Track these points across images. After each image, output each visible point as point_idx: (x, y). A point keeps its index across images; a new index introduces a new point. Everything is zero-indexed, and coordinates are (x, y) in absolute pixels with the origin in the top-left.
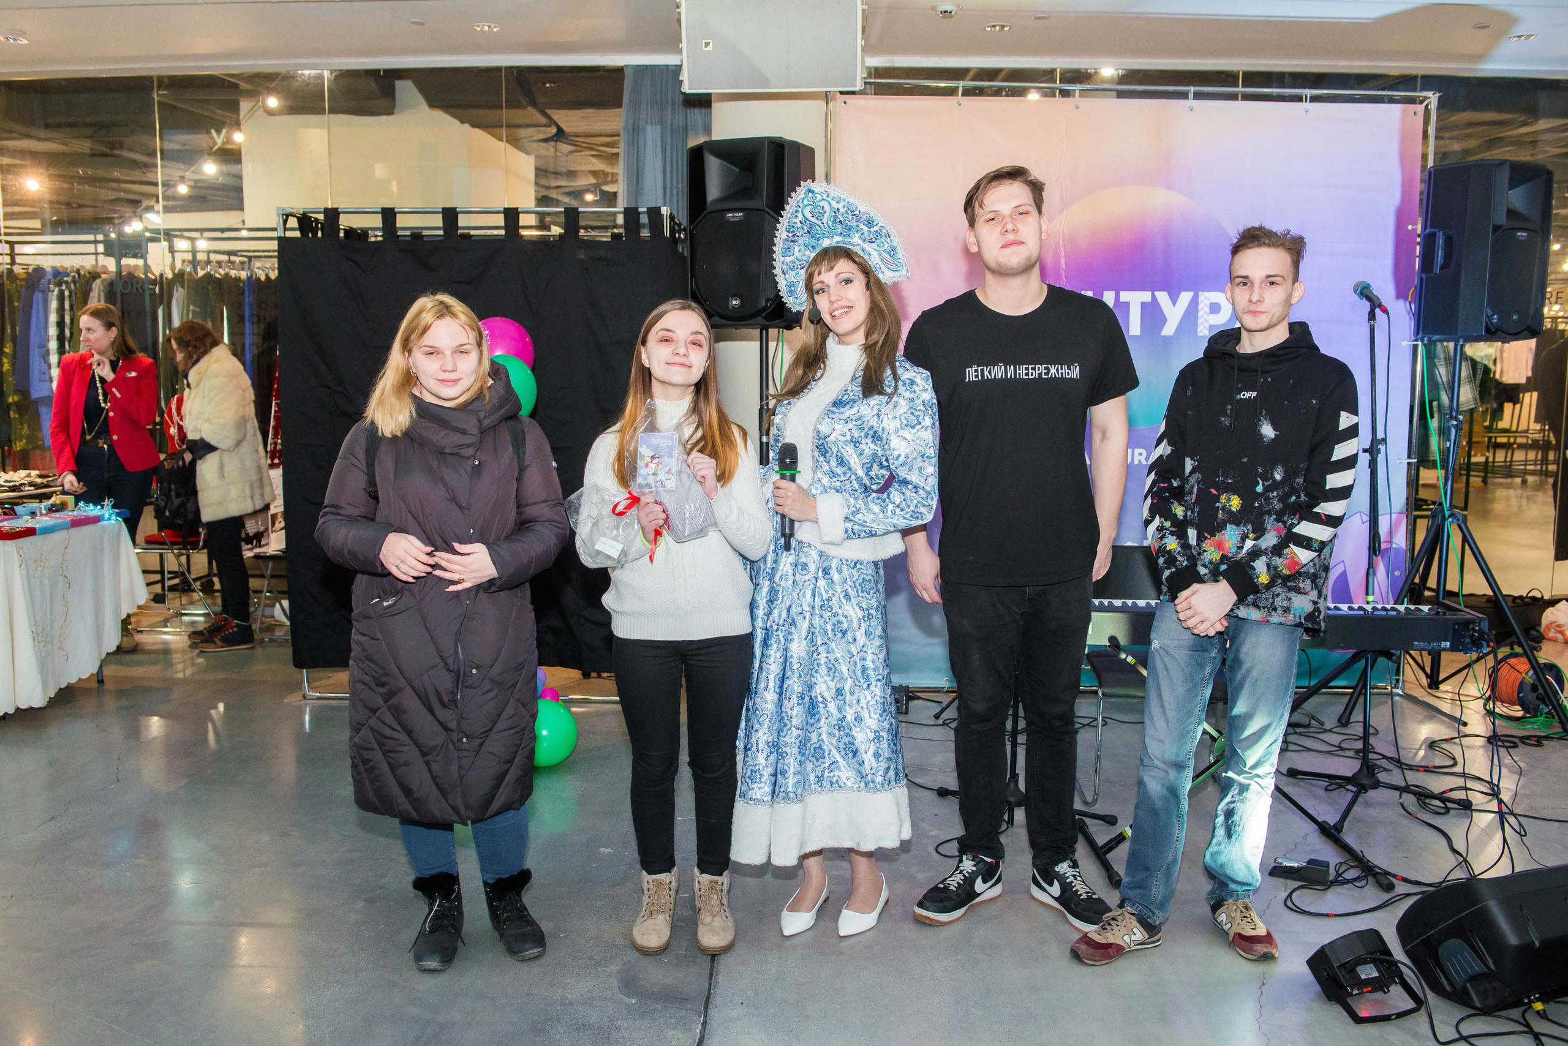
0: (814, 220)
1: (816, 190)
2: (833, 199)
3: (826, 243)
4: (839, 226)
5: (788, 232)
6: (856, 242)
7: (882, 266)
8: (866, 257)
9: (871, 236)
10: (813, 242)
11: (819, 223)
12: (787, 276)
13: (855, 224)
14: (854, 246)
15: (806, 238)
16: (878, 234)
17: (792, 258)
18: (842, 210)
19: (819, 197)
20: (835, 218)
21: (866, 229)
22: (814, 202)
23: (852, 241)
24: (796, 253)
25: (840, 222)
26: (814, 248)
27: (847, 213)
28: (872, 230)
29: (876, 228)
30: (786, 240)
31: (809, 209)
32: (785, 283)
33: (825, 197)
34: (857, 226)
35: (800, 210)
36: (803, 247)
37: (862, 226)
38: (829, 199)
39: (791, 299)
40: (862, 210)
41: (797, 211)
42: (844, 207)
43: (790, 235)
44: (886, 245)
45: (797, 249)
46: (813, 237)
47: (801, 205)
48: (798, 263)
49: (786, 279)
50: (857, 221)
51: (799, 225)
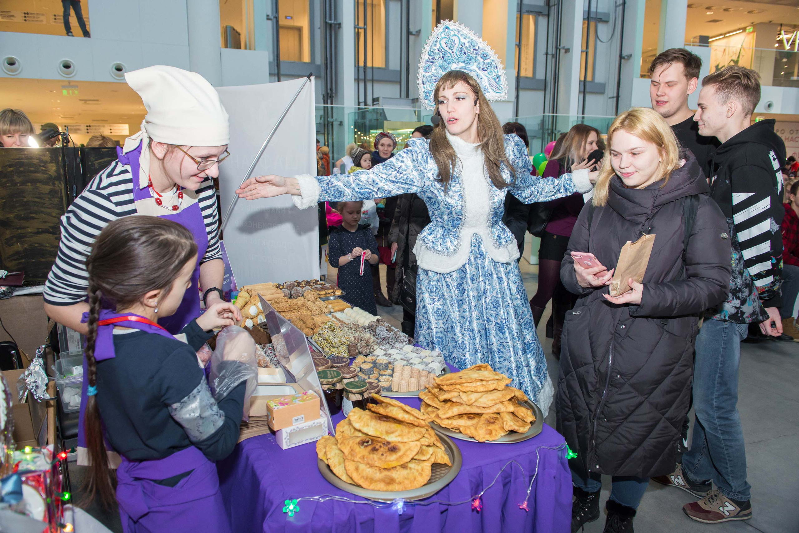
0: (447, 49)
1: (451, 28)
2: (462, 35)
3: (454, 67)
4: (464, 56)
5: (429, 55)
6: (474, 70)
7: (489, 88)
8: (478, 81)
9: (485, 66)
10: (445, 65)
11: (451, 52)
12: (425, 86)
13: (474, 56)
14: (471, 71)
15: (441, 61)
16: (490, 65)
17: (430, 74)
18: (467, 45)
19: (452, 33)
20: (462, 49)
21: (481, 60)
22: (449, 36)
23: (472, 68)
24: (433, 71)
25: (465, 53)
26: (445, 69)
27: (470, 47)
28: (486, 61)
29: (489, 61)
30: (428, 61)
31: (444, 40)
32: (423, 90)
33: (456, 33)
34: (476, 57)
35: (439, 40)
36: (438, 68)
37: (479, 58)
38: (459, 36)
39: (426, 101)
40: (480, 47)
41: (436, 41)
42: (469, 42)
43: (431, 58)
44: (494, 74)
45: (434, 68)
46: (445, 61)
47: (440, 37)
48: (434, 78)
49: (424, 88)
50: (477, 54)
51: (437, 51)
